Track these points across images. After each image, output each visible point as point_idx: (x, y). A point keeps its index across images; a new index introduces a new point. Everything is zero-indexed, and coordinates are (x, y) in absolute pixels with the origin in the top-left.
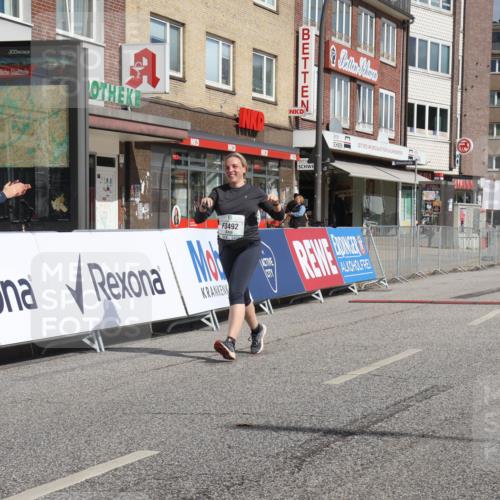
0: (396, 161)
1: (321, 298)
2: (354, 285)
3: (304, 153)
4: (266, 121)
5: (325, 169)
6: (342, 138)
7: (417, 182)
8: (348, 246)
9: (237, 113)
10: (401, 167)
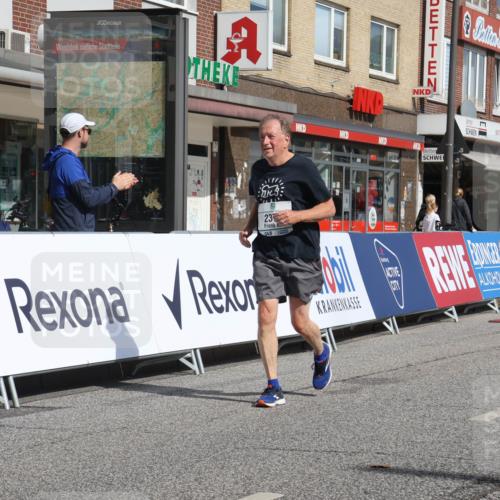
1: (455, 316)
2: (495, 301)
3: (430, 141)
4: (385, 103)
5: (458, 160)
6: (476, 124)
8: (487, 254)
9: (350, 94)
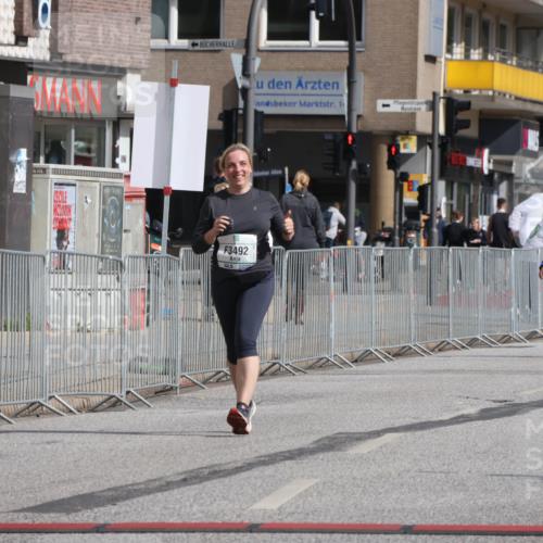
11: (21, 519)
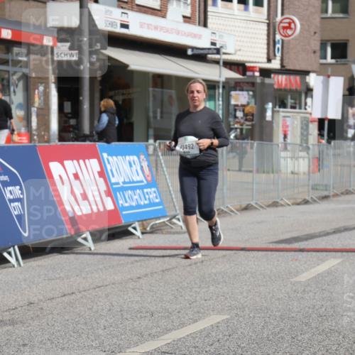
0: (193, 48)
1: (90, 244)
2: (136, 225)
6: (117, 14)
7: (222, 79)
10: (200, 57)
11: (271, 246)
